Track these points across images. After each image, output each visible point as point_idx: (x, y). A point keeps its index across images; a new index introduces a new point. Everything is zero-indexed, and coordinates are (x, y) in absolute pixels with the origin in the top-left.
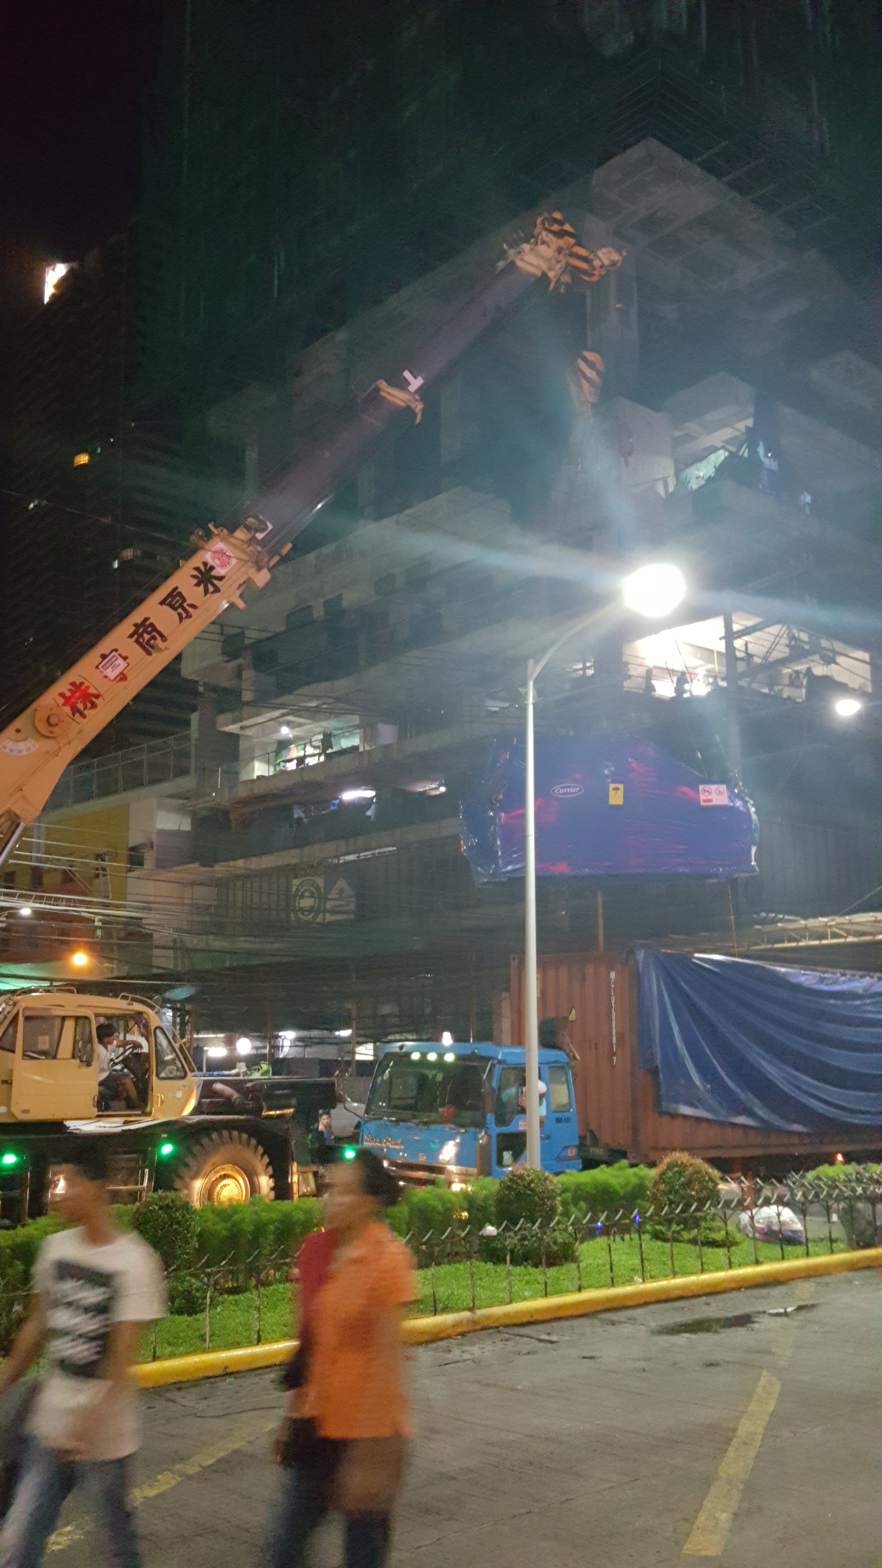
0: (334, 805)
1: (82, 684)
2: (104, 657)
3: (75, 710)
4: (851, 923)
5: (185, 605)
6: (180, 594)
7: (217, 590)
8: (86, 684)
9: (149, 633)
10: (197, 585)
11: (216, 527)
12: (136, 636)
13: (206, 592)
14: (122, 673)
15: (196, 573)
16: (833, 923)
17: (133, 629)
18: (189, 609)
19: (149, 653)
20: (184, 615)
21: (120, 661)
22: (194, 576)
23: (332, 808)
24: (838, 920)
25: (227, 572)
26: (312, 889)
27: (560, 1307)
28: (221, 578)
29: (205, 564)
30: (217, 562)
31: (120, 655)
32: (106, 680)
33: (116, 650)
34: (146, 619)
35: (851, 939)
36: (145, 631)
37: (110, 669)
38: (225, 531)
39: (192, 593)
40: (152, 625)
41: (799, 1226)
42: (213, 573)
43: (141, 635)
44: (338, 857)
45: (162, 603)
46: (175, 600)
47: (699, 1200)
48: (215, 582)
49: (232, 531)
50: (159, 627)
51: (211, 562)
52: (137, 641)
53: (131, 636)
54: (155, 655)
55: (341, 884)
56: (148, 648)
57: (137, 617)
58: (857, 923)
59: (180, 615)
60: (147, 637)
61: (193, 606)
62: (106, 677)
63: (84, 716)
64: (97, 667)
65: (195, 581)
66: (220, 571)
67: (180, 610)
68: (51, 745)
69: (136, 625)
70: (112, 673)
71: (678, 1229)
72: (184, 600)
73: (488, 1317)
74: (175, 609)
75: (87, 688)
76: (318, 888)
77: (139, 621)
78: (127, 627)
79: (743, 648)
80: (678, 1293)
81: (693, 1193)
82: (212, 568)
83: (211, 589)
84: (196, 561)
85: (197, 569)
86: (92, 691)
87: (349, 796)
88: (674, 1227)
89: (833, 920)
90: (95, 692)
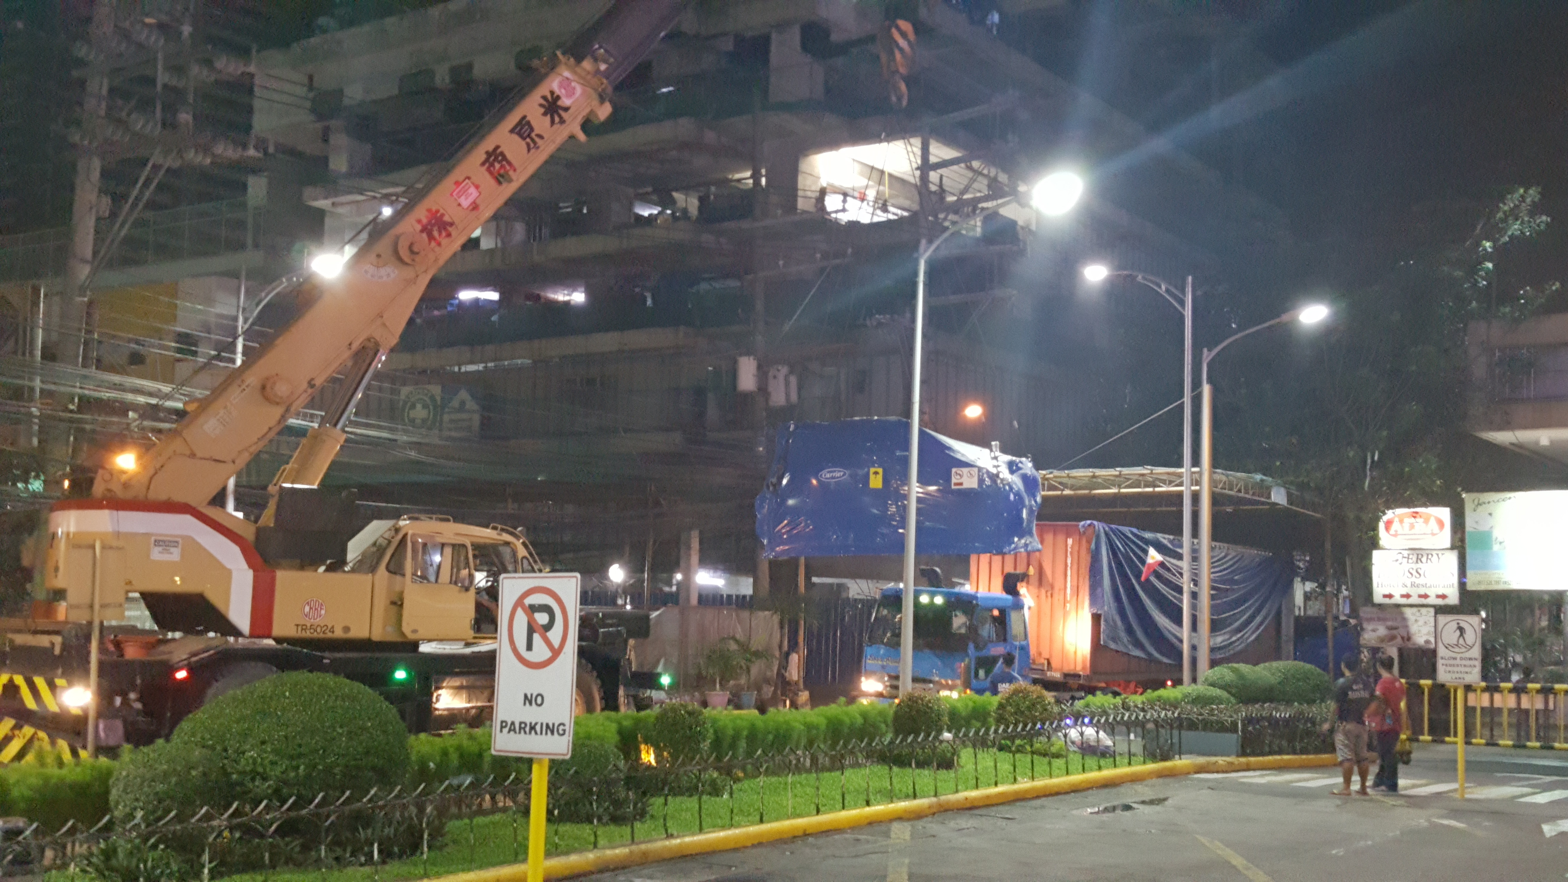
0: (452, 305)
1: (437, 211)
2: (457, 184)
3: (431, 237)
4: (1068, 476)
5: (533, 135)
6: (528, 123)
7: (562, 121)
8: (442, 211)
9: (499, 162)
10: (545, 114)
11: (564, 54)
12: (487, 165)
13: (553, 122)
14: (474, 202)
15: (544, 102)
16: (1051, 476)
17: (484, 157)
18: (537, 139)
19: (500, 183)
20: (532, 145)
21: (472, 190)
22: (541, 105)
23: (449, 309)
24: (1056, 473)
25: (573, 102)
26: (426, 399)
27: (988, 797)
28: (566, 109)
29: (552, 93)
30: (563, 91)
31: (473, 184)
32: (459, 208)
33: (469, 178)
34: (498, 147)
35: (1067, 492)
36: (496, 159)
37: (463, 198)
38: (572, 60)
39: (540, 123)
40: (502, 154)
41: (1109, 743)
42: (559, 103)
43: (492, 165)
44: (460, 365)
45: (512, 131)
46: (523, 129)
47: (1041, 720)
48: (561, 112)
49: (579, 59)
50: (509, 156)
51: (557, 92)
52: (488, 170)
53: (483, 164)
54: (505, 185)
55: (464, 394)
56: (500, 178)
57: (488, 144)
58: (1074, 478)
59: (528, 145)
60: (497, 166)
61: (540, 137)
62: (459, 205)
63: (439, 244)
64: (452, 195)
65: (542, 110)
66: (565, 102)
67: (528, 140)
68: (409, 273)
69: (487, 153)
70: (465, 202)
71: (1022, 743)
72: (532, 129)
73: (948, 802)
74: (524, 139)
75: (443, 215)
76: (432, 398)
77: (491, 149)
78: (479, 154)
79: (938, 183)
80: (1056, 789)
81: (1037, 714)
82: (558, 98)
83: (557, 119)
84: (543, 90)
85: (544, 98)
86: (447, 218)
87: (466, 295)
88: (1018, 742)
89: (1051, 473)
90: (449, 220)
